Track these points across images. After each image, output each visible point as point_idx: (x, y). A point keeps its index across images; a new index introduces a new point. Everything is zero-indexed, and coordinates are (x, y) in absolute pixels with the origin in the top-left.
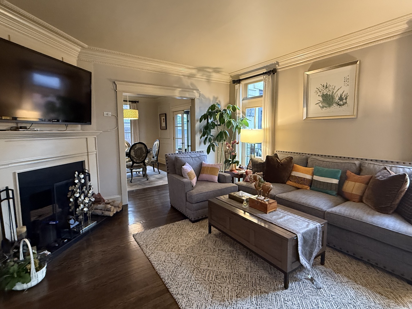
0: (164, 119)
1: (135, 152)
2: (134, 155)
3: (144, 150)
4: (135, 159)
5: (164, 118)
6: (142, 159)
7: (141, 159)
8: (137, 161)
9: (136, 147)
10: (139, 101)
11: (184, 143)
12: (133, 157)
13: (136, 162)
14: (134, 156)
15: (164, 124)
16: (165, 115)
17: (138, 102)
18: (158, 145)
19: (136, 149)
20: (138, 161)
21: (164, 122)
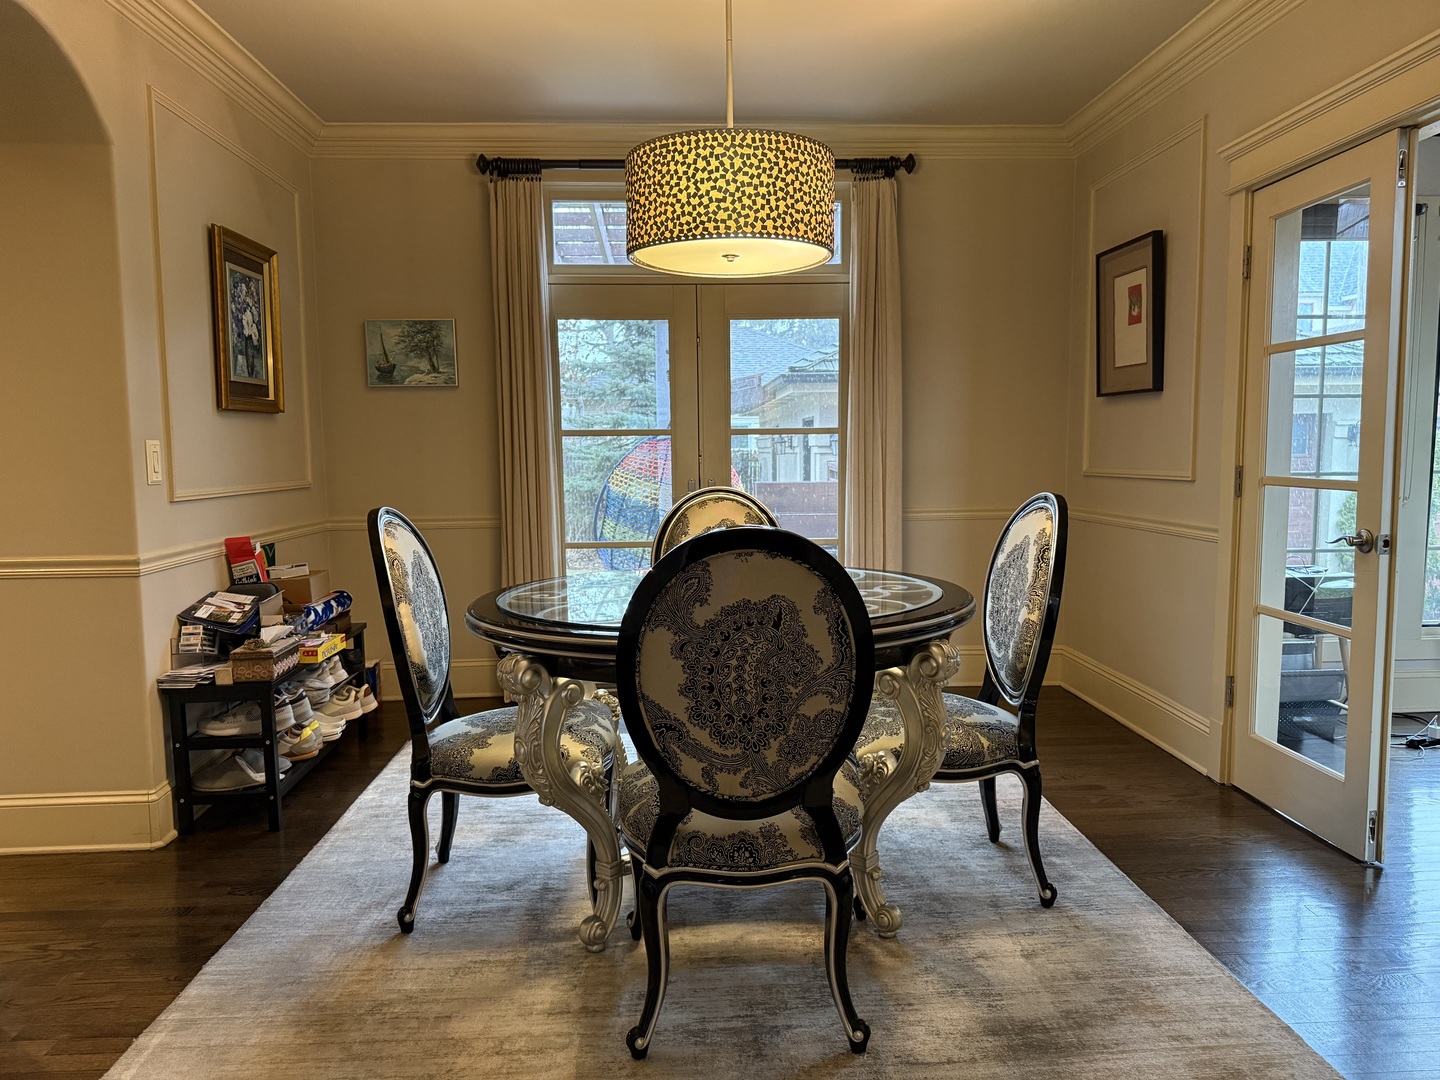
0: (1135, 291)
1: (690, 667)
2: (684, 702)
3: (819, 635)
4: (697, 751)
5: (1142, 278)
6: (792, 752)
7: (771, 756)
8: (721, 778)
9: (703, 602)
10: (925, 157)
11: (1389, 543)
12: (672, 728)
13: (705, 787)
14: (677, 707)
15: (1132, 345)
16: (1146, 252)
17: (910, 164)
18: (1041, 557)
19: (712, 625)
20: (729, 785)
21: (1134, 320)
